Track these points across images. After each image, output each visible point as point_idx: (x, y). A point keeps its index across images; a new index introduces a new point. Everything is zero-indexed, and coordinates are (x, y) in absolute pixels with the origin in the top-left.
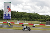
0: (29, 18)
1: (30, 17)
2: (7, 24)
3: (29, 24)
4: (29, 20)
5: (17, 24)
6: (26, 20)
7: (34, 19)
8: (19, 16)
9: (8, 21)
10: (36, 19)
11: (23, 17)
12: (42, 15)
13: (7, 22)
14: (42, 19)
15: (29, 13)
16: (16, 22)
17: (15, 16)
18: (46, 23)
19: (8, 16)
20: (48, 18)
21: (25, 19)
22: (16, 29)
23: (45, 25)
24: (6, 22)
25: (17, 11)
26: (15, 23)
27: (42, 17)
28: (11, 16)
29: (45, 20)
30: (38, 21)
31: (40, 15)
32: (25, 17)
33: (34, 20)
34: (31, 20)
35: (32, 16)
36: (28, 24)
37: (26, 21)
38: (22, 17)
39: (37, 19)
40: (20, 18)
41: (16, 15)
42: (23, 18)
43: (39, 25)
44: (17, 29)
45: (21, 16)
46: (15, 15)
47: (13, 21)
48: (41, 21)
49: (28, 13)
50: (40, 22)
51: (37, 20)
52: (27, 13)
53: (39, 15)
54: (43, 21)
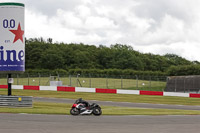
0: (97, 67)
1: (101, 63)
2: (10, 94)
3: (98, 91)
4: (96, 77)
5: (51, 93)
6: (87, 75)
7: (118, 70)
8: (56, 59)
9: (12, 81)
10: (124, 71)
11: (73, 63)
12: (149, 55)
13: (10, 85)
14: (149, 69)
15: (97, 46)
16: (48, 84)
17: (40, 61)
18: (164, 84)
19: (12, 59)
20: (172, 64)
21: (80, 72)
22: (46, 110)
23: (162, 94)
24: (6, 84)
25: (50, 40)
26: (42, 88)
27: (148, 63)
28: (23, 58)
29: (161, 72)
30: (132, 76)
31: (142, 56)
32: (83, 63)
33: (117, 75)
34: (104, 75)
35: (109, 59)
36: (93, 90)
37: (84, 80)
38: (69, 65)
39: (131, 70)
40: (60, 67)
41: (43, 55)
42: (74, 67)
43: (137, 92)
44: (51, 111)
45: (63, 60)
46: (39, 57)
47: (33, 81)
48: (145, 79)
49: (94, 47)
50: (143, 83)
51: (131, 74)
52: (87, 46)
53: (137, 54)
54: (153, 79)
